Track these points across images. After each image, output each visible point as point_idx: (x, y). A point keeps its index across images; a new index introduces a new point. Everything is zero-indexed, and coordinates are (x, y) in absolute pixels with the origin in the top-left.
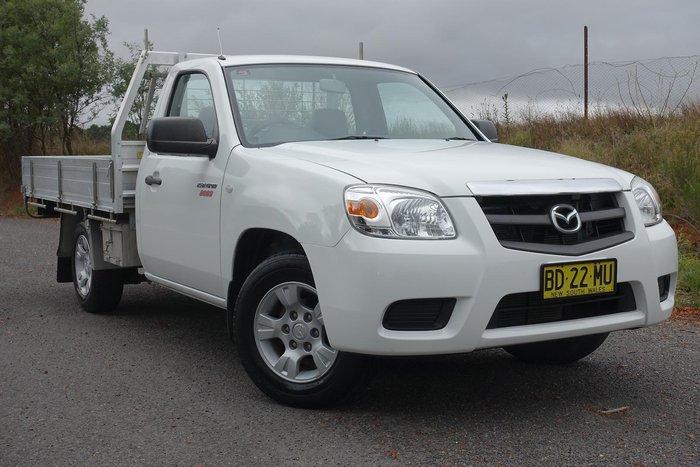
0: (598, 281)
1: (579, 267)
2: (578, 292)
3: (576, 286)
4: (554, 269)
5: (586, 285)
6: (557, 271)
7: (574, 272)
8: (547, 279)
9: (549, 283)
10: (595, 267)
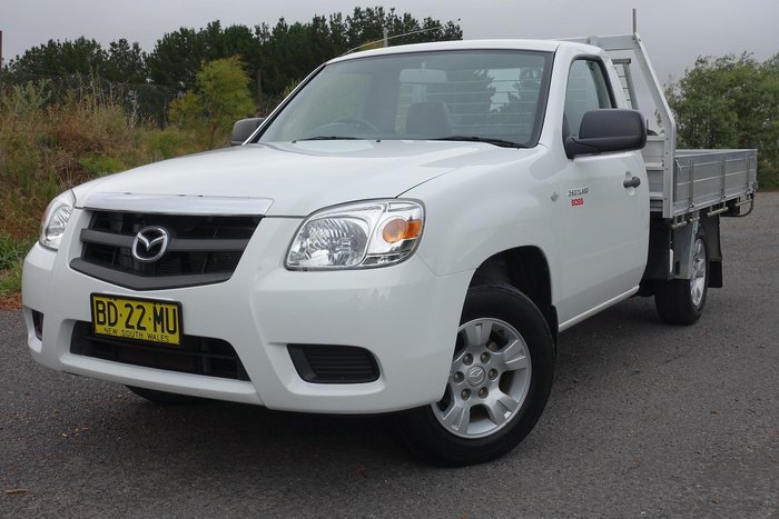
0: (159, 327)
1: (134, 304)
2: (134, 334)
3: (132, 327)
4: (105, 301)
5: (144, 329)
6: (109, 304)
7: (129, 309)
8: (99, 311)
9: (101, 315)
10: (155, 308)
